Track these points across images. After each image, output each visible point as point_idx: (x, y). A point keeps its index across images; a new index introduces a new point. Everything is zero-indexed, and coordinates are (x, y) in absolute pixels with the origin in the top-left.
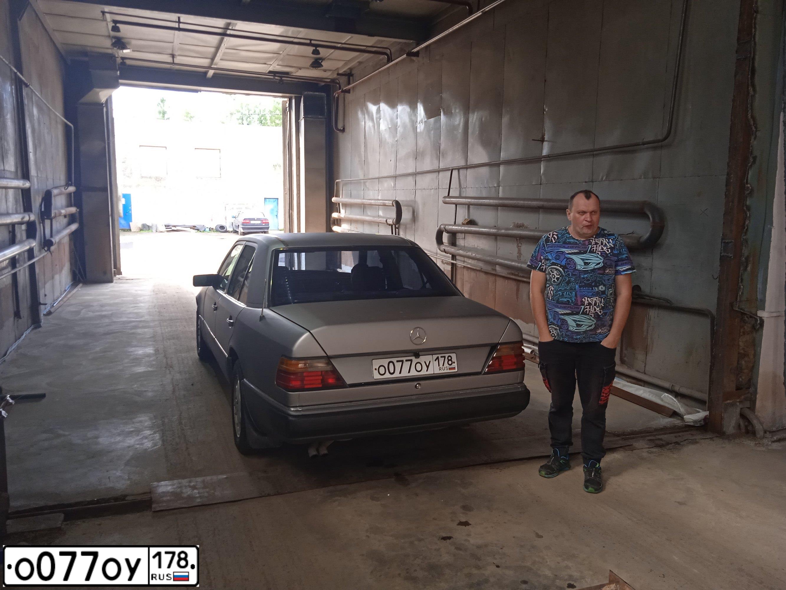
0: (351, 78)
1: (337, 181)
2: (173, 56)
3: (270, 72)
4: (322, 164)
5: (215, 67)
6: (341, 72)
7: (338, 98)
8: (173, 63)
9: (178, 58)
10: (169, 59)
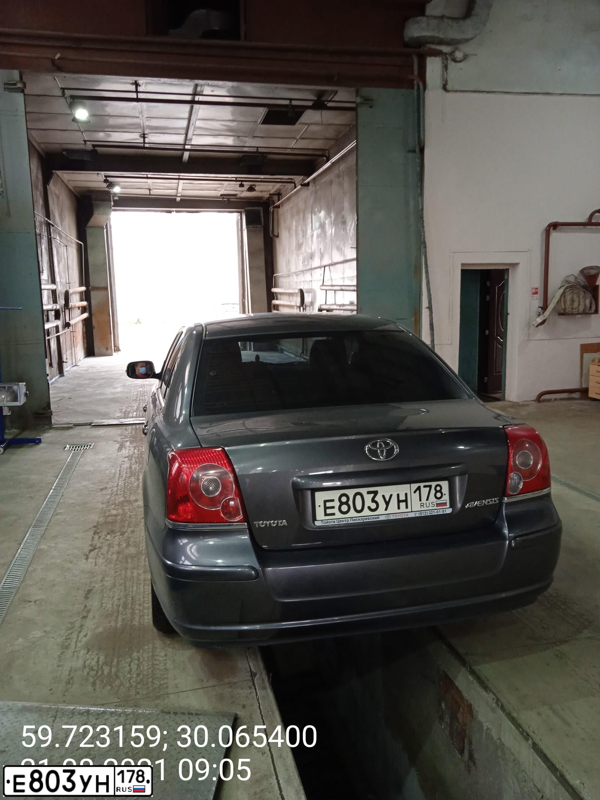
0: (280, 196)
1: (274, 275)
2: (150, 190)
3: (221, 195)
4: (261, 262)
5: (180, 195)
6: (272, 192)
7: (273, 211)
8: (150, 195)
9: (154, 190)
10: (147, 192)
